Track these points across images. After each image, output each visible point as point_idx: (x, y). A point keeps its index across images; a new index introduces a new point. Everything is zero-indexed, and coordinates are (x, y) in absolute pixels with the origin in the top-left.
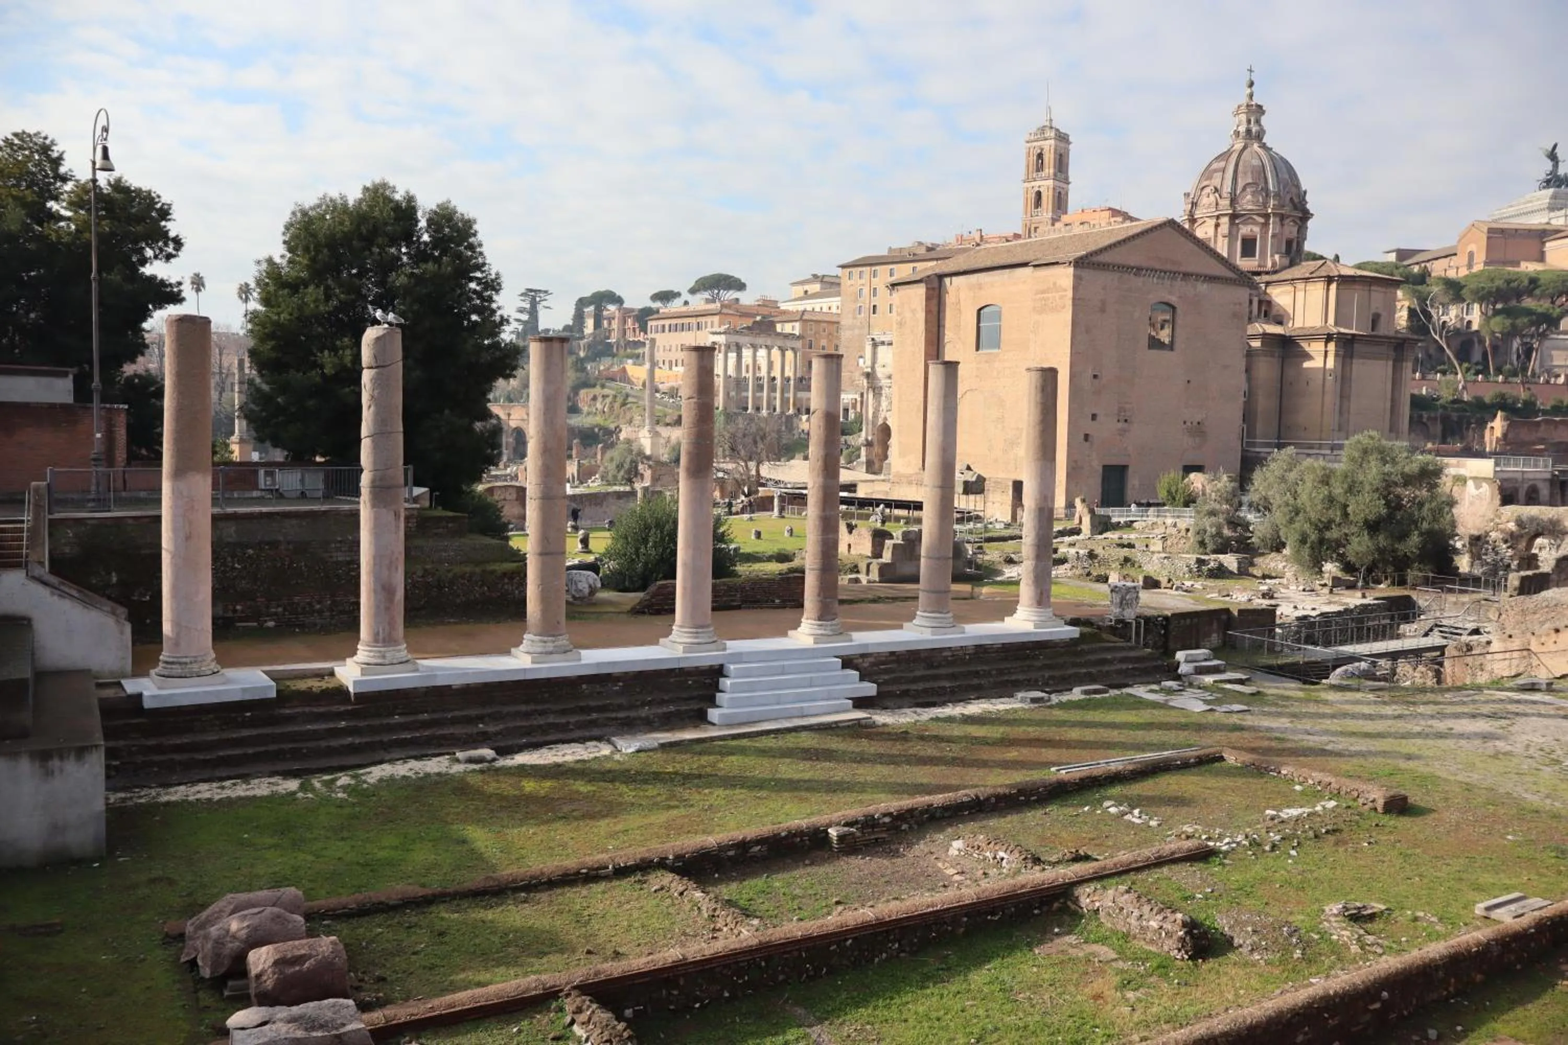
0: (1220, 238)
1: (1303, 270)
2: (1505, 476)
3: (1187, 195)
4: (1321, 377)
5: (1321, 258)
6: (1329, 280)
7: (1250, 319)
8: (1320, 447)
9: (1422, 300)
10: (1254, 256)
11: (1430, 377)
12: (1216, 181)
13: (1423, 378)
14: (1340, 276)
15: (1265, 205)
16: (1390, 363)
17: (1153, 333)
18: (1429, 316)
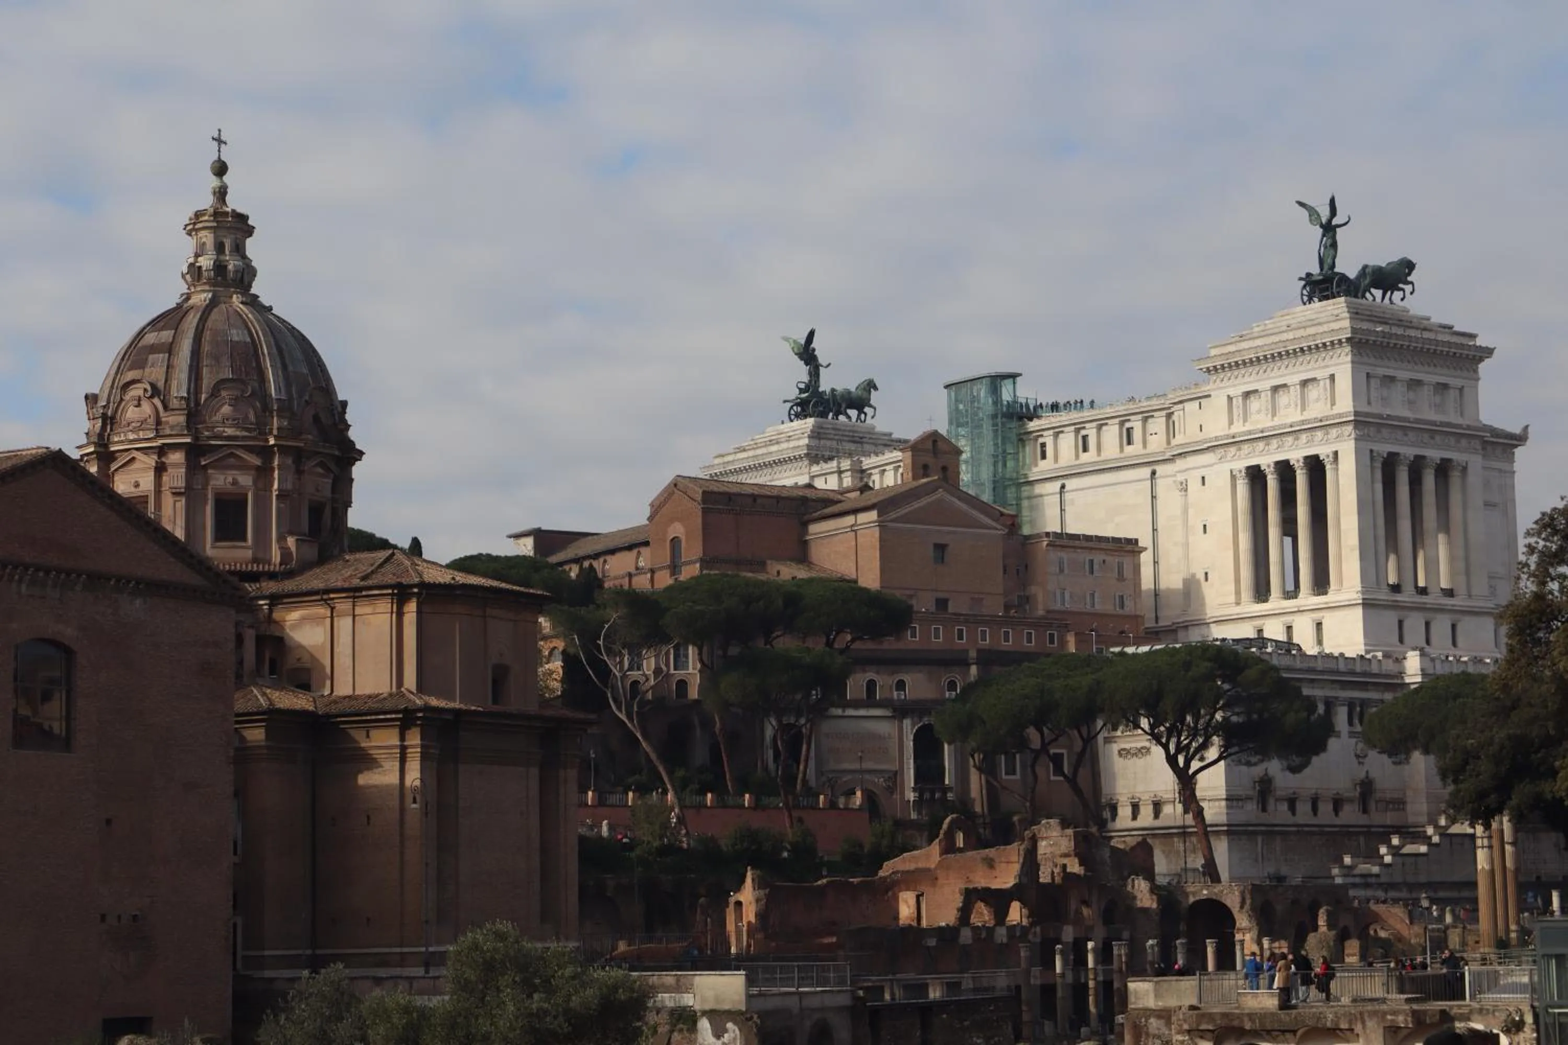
0: (168, 500)
1: (347, 573)
2: (770, 1004)
3: (91, 399)
4: (396, 803)
5: (384, 544)
6: (401, 594)
7: (239, 676)
8: (403, 961)
9: (589, 635)
10: (244, 539)
11: (614, 799)
12: (155, 371)
13: (601, 802)
14: (423, 585)
15: (262, 430)
16: (534, 772)
17: (25, 711)
18: (604, 673)
